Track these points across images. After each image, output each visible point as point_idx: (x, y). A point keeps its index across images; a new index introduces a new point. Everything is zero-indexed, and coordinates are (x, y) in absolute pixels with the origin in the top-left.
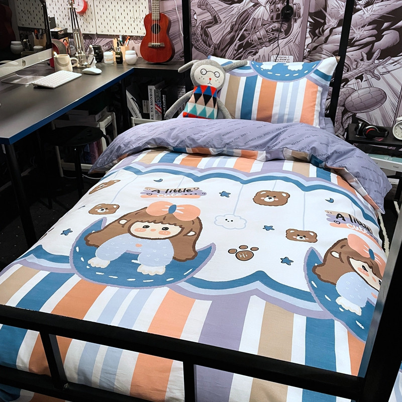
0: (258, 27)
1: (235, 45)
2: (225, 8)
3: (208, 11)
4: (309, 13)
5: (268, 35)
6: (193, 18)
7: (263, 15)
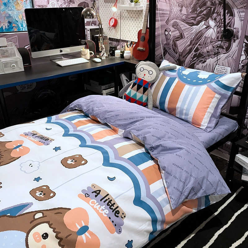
0: (208, 43)
1: (192, 54)
2: (188, 29)
3: (178, 30)
4: (245, 36)
5: (214, 50)
6: (169, 33)
7: (212, 35)
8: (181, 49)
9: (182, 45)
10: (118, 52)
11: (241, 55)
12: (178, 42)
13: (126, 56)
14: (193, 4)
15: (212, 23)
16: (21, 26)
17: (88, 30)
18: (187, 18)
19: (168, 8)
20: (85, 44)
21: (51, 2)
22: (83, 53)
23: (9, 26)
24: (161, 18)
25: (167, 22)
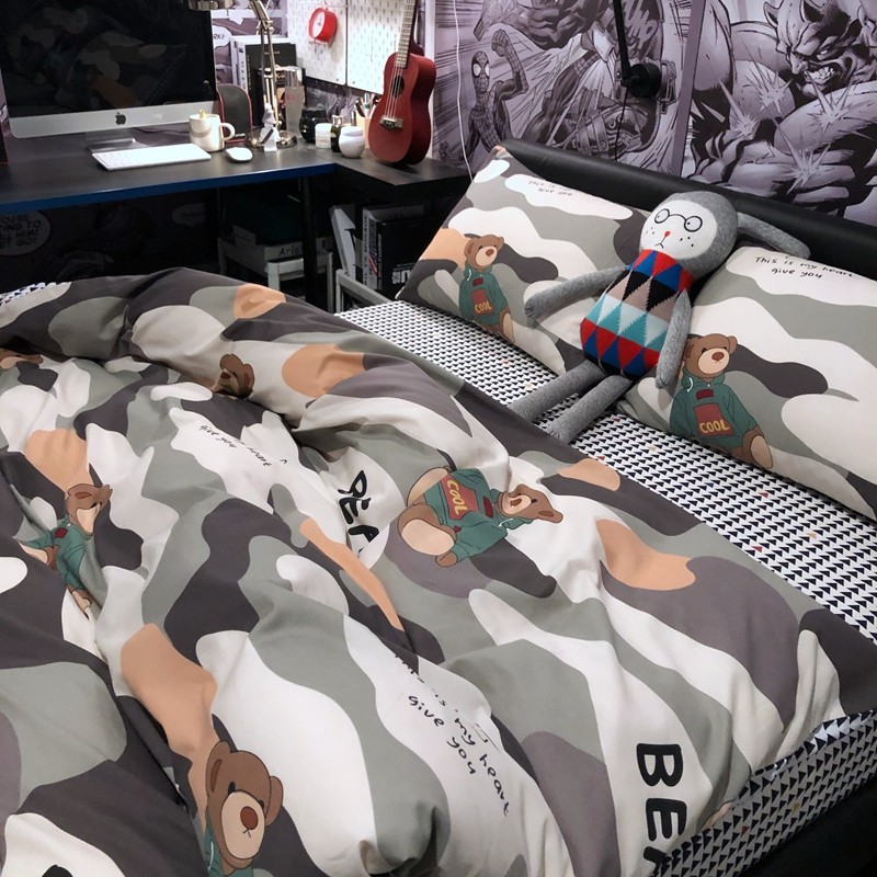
0: (592, 112)
2: (535, 57)
3: (508, 59)
4: (694, 91)
5: (609, 137)
6: (483, 72)
7: (602, 82)
8: (518, 129)
9: (520, 115)
10: (323, 130)
11: (684, 159)
12: (509, 105)
13: (346, 145)
15: (602, 42)
17: (241, 51)
18: (531, 17)
20: (214, 97)
22: (195, 129)
24: (461, 17)
25: (479, 31)
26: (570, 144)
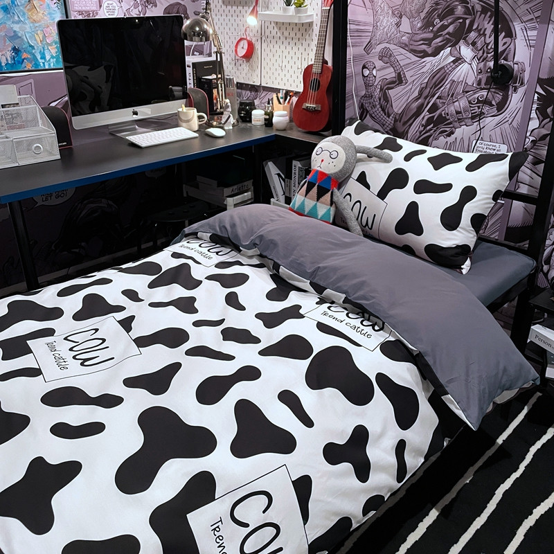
0: (458, 94)
1: (423, 118)
2: (413, 63)
3: (392, 65)
4: (539, 78)
5: (472, 109)
6: (371, 73)
7: (466, 76)
8: (398, 107)
9: (400, 99)
10: (258, 115)
11: (530, 118)
12: (391, 93)
13: (278, 123)
14: (425, 11)
15: (466, 52)
16: (41, 58)
17: (189, 66)
18: (411, 40)
19: (370, 19)
20: (185, 95)
21: (106, 5)
22: (183, 118)
23: (13, 58)
24: (353, 41)
25: (368, 48)
26: (441, 115)
